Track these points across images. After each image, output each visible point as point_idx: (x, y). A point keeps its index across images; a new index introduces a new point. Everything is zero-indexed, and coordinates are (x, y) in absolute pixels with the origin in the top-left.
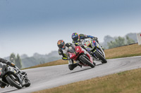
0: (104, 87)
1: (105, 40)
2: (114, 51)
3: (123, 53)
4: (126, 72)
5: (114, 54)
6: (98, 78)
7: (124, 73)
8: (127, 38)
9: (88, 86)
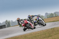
0: (45, 34)
1: (46, 15)
2: (49, 19)
3: (53, 20)
4: (55, 28)
5: (49, 20)
6: (42, 30)
7: (53, 29)
8: (55, 14)
9: (38, 34)
